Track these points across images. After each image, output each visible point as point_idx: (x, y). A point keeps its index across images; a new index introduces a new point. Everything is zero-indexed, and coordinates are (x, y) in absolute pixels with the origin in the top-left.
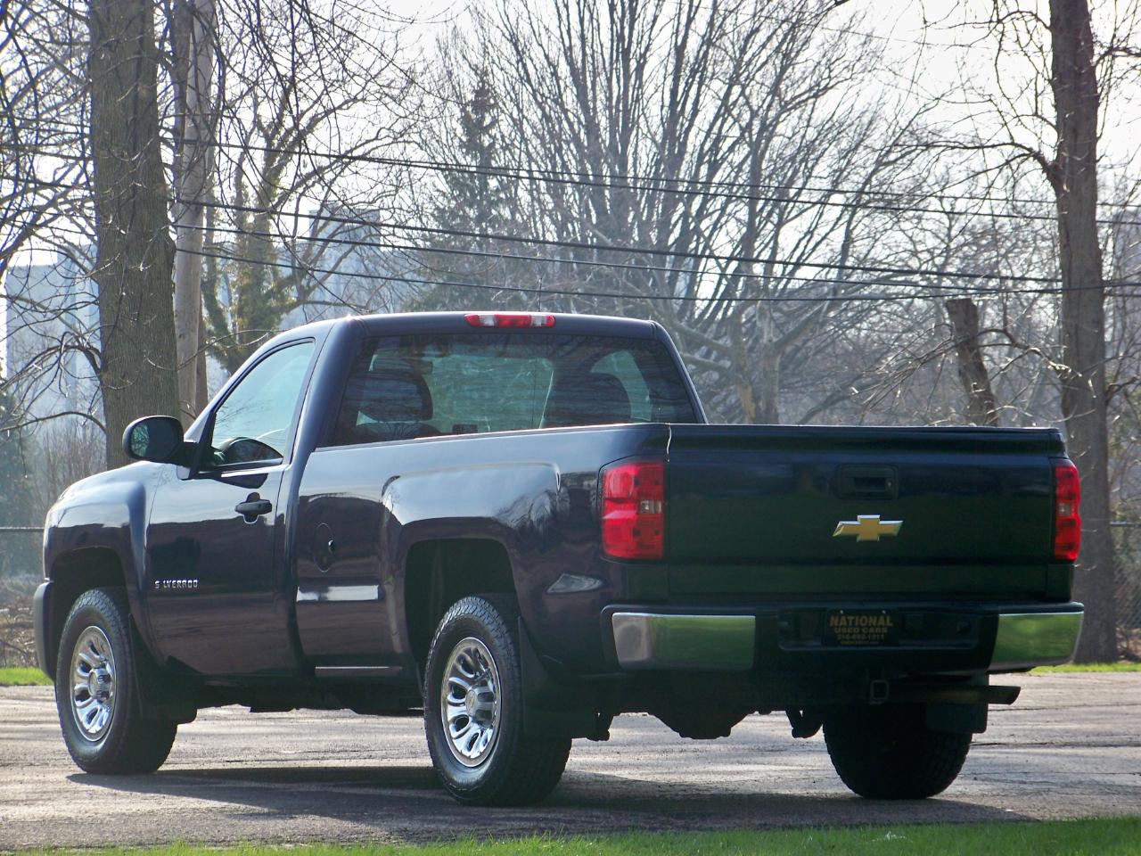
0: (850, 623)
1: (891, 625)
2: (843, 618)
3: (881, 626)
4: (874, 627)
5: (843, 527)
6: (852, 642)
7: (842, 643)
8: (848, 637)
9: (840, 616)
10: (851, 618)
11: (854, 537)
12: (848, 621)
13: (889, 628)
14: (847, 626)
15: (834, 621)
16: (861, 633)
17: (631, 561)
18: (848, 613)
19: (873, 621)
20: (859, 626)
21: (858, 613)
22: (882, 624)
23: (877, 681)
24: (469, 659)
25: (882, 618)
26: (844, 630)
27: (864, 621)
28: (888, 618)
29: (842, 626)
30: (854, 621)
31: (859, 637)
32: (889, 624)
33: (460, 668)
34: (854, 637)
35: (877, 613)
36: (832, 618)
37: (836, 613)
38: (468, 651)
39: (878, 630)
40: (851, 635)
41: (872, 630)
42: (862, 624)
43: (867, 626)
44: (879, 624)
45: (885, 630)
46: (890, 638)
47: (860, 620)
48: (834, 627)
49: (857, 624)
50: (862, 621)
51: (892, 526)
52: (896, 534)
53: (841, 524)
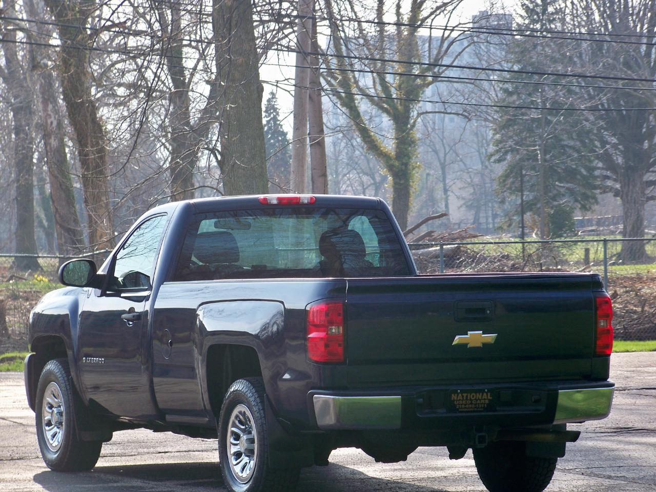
0: (465, 398)
1: (491, 398)
2: (460, 395)
3: (485, 399)
4: (480, 400)
5: (457, 339)
6: (466, 410)
7: (460, 410)
8: (463, 406)
9: (458, 394)
10: (465, 395)
11: (467, 345)
12: (463, 397)
13: (489, 400)
14: (463, 400)
15: (454, 397)
16: (472, 404)
17: (325, 363)
18: (462, 392)
19: (479, 396)
20: (471, 399)
21: (470, 392)
22: (485, 398)
23: (481, 434)
24: (241, 417)
25: (485, 394)
26: (461, 402)
27: (473, 396)
28: (489, 394)
29: (460, 400)
30: (467, 396)
31: (470, 406)
32: (489, 398)
33: (237, 422)
34: (467, 406)
35: (482, 391)
36: (453, 395)
37: (455, 392)
38: (240, 412)
39: (482, 401)
40: (465, 405)
41: (478, 402)
42: (472, 399)
43: (476, 399)
44: (483, 398)
45: (487, 402)
46: (490, 407)
47: (471, 396)
48: (454, 400)
49: (469, 398)
50: (472, 396)
51: (490, 337)
52: (493, 342)
53: (457, 337)
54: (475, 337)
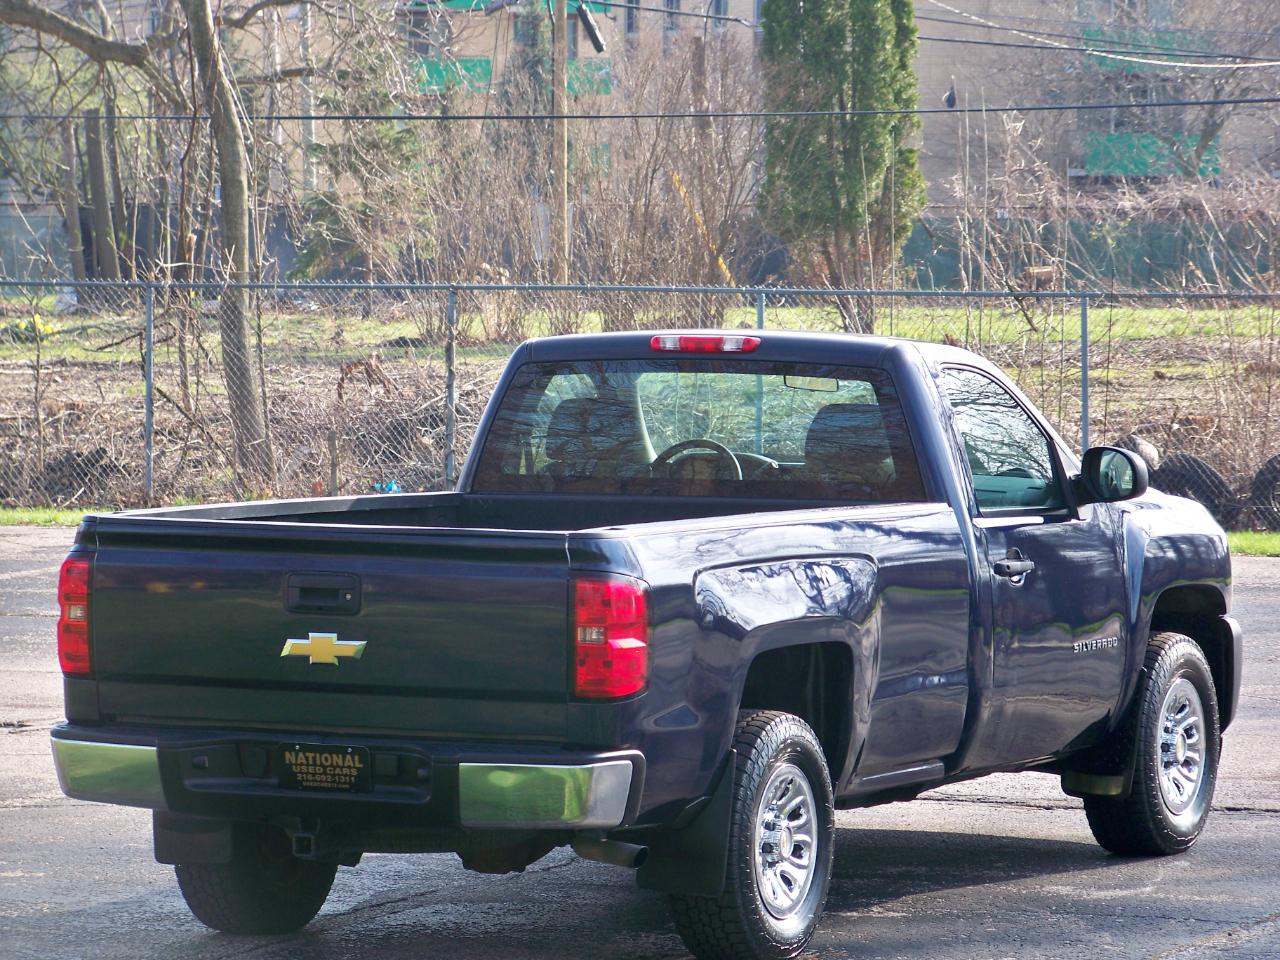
0: (311, 762)
1: (361, 766)
2: (301, 755)
3: (349, 767)
4: (341, 768)
5: (290, 647)
6: (315, 784)
7: (305, 784)
8: (310, 777)
9: (297, 752)
10: (310, 755)
11: (306, 658)
12: (307, 758)
13: (359, 770)
14: (308, 765)
15: (289, 757)
16: (325, 773)
18: (305, 749)
19: (337, 759)
20: (322, 765)
21: (320, 750)
22: (349, 764)
25: (348, 757)
26: (304, 769)
27: (327, 760)
28: (356, 758)
29: (301, 764)
30: (314, 759)
31: (324, 777)
32: (358, 765)
34: (317, 777)
35: (343, 751)
36: (287, 754)
37: (291, 748)
39: (345, 771)
40: (314, 775)
41: (338, 771)
42: (325, 763)
43: (331, 765)
44: (346, 764)
45: (354, 772)
46: (361, 783)
47: (321, 758)
48: (291, 764)
49: (318, 762)
50: (323, 758)
51: (353, 647)
52: (359, 656)
53: (290, 642)
54: (323, 646)
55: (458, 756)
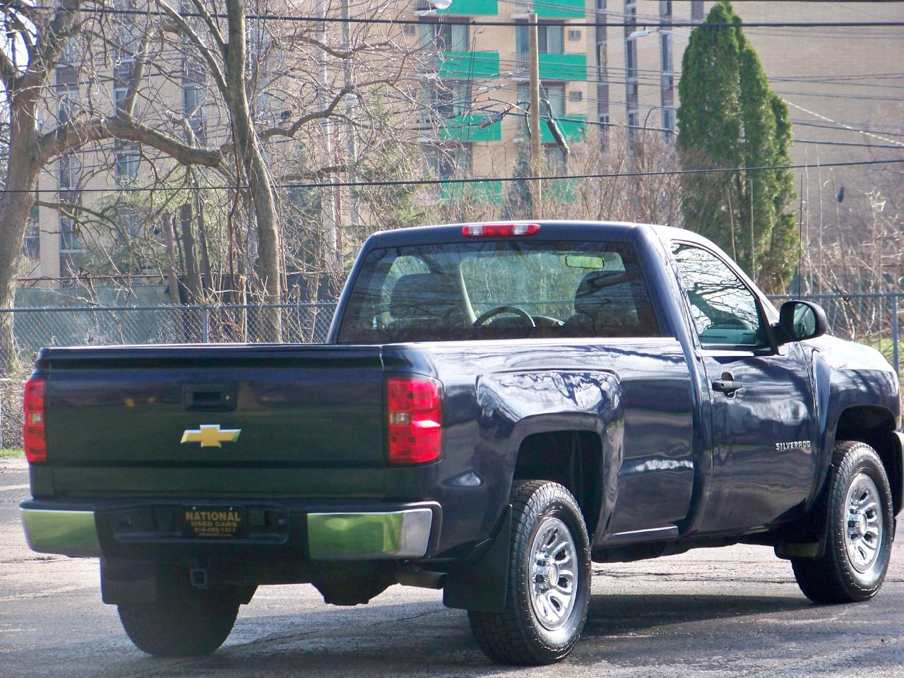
0: (204, 518)
1: (239, 520)
2: (197, 514)
3: (231, 521)
4: (226, 522)
5: (187, 436)
6: (208, 535)
7: (200, 535)
8: (204, 530)
9: (194, 512)
10: (203, 514)
11: (199, 443)
12: (201, 516)
13: (238, 523)
14: (202, 521)
15: (189, 516)
16: (214, 526)
18: (200, 509)
19: (222, 516)
20: (212, 520)
21: (211, 509)
22: (231, 519)
25: (230, 514)
26: (199, 524)
28: (236, 514)
29: (197, 520)
30: (206, 516)
31: (213, 530)
32: (237, 519)
34: (209, 530)
35: (226, 510)
36: (187, 514)
37: (190, 509)
39: (228, 524)
40: (207, 528)
41: (223, 524)
42: (214, 519)
43: (219, 520)
44: (229, 519)
45: (235, 525)
46: (240, 532)
47: (211, 516)
48: (190, 520)
49: (209, 519)
50: (212, 516)
51: (232, 434)
52: (236, 441)
53: (187, 432)
54: (210, 434)
55: (307, 508)
